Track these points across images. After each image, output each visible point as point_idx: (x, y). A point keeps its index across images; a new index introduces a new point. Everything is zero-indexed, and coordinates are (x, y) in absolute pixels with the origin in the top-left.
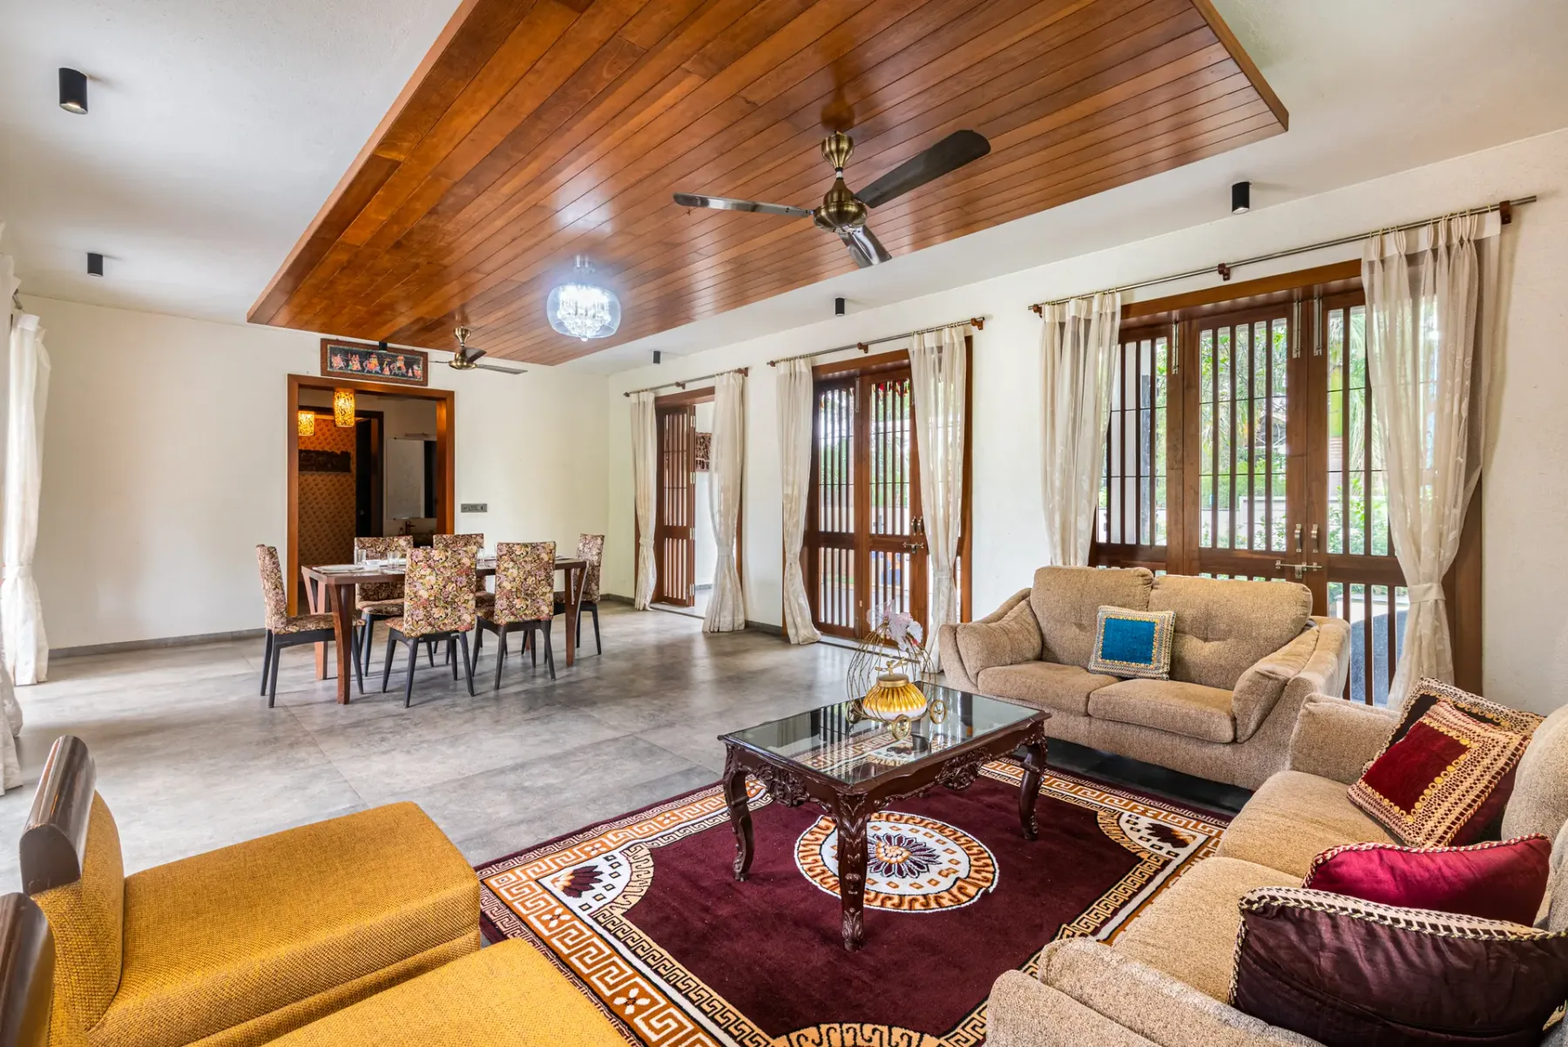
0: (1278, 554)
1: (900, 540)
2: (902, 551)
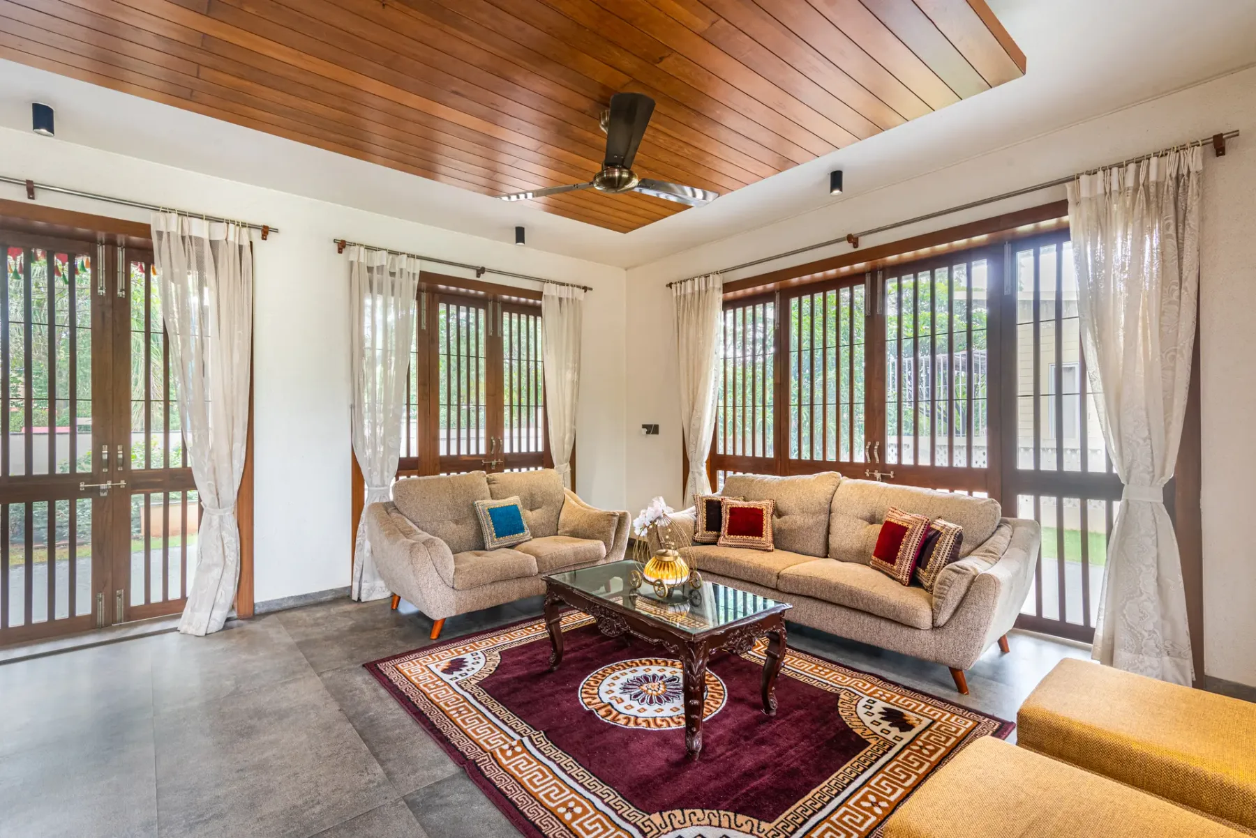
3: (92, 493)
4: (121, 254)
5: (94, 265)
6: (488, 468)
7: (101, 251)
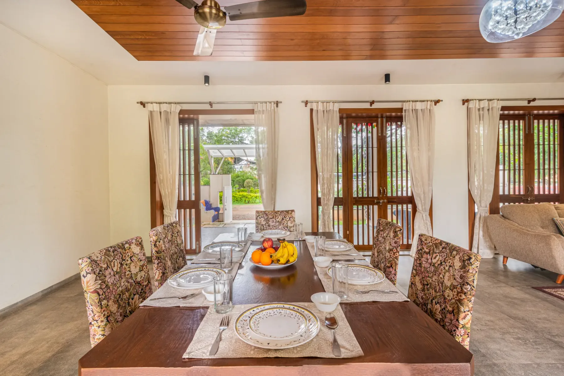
0: (522, 195)
1: (373, 199)
2: (373, 204)
3: (378, 203)
4: (384, 120)
5: (377, 126)
6: (526, 201)
7: (380, 120)
